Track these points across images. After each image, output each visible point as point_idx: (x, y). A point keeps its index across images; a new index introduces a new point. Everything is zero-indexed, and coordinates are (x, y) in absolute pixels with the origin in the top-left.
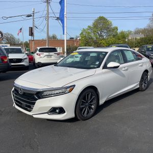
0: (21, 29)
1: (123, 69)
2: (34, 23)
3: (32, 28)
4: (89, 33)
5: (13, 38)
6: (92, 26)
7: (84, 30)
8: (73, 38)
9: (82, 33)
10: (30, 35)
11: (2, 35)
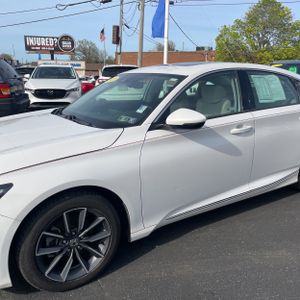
0: (102, 32)
1: (235, 130)
2: (122, 17)
3: (118, 27)
4: (236, 35)
5: (95, 50)
6: (243, 20)
7: (226, 29)
8: (203, 48)
9: (221, 36)
10: (114, 43)
11: (73, 44)
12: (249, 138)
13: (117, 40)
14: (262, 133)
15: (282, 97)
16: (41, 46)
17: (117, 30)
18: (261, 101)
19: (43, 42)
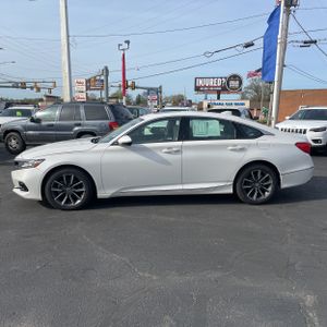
11: (241, 83)
12: (178, 156)
14: (187, 154)
15: (219, 134)
16: (209, 87)
18: (194, 136)
19: (211, 83)
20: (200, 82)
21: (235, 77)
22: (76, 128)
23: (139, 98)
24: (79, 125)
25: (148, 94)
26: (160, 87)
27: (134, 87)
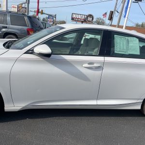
1: (86, 65)
2: (116, 7)
10: (109, 19)
11: (93, 19)
13: (111, 18)
16: (78, 19)
17: (112, 13)
18: (116, 52)
19: (79, 17)
20: (74, 16)
21: (91, 16)
22: (4, 30)
23: (44, 20)
24: (6, 27)
25: (49, 18)
26: (56, 15)
27: (42, 13)
